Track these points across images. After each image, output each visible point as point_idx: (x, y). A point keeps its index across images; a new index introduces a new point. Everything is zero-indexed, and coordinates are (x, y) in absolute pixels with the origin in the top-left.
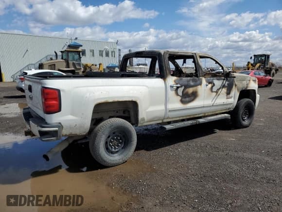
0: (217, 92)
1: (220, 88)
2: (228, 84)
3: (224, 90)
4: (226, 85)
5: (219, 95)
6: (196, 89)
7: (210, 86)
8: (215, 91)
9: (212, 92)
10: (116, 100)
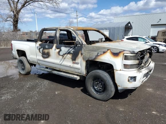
0: (63, 56)
1: (65, 54)
2: (73, 52)
3: (69, 56)
4: (72, 52)
5: (65, 59)
6: (49, 51)
7: (58, 50)
8: (62, 55)
9: (59, 55)
10: (21, 50)
